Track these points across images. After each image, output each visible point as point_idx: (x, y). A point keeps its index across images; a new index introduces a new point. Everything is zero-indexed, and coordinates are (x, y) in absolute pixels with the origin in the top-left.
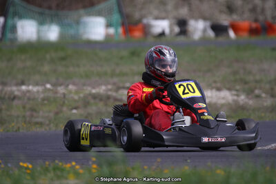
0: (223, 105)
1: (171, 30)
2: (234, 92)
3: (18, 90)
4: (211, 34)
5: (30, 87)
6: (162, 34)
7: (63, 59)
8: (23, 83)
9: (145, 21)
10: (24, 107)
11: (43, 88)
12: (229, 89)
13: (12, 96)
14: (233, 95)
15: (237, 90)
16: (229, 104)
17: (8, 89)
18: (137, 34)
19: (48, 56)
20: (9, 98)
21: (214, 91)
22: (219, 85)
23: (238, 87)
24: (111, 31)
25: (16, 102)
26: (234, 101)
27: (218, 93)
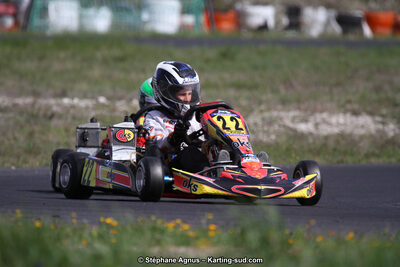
0: (362, 137)
1: (277, 22)
2: (379, 119)
3: (58, 105)
4: (337, 29)
5: (76, 101)
6: (264, 27)
7: (122, 59)
8: (64, 94)
9: (239, 6)
10: (67, 130)
11: (94, 102)
12: (371, 114)
13: (49, 113)
14: (376, 122)
15: (383, 116)
16: (371, 136)
17: (42, 102)
18: (227, 26)
19: (99, 55)
20: (45, 115)
21: (348, 115)
22: (356, 106)
23: (384, 111)
24: (190, 19)
25: (55, 122)
26: (378, 131)
27: (354, 119)
